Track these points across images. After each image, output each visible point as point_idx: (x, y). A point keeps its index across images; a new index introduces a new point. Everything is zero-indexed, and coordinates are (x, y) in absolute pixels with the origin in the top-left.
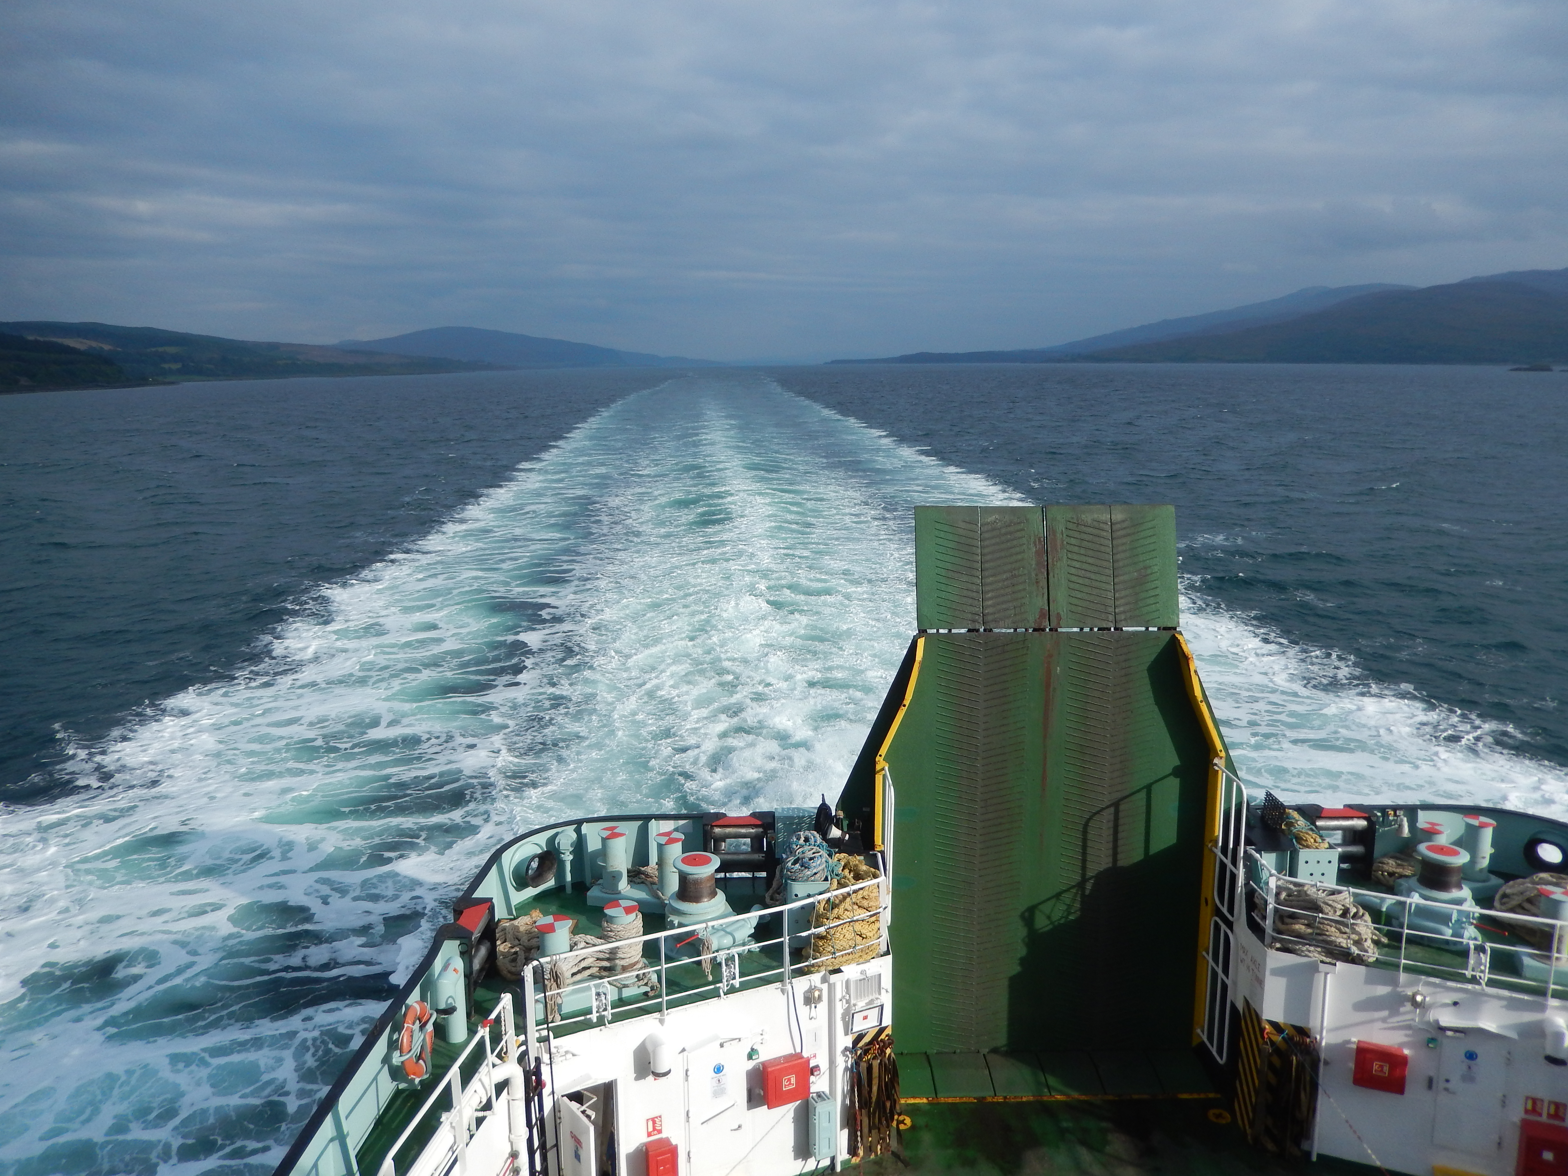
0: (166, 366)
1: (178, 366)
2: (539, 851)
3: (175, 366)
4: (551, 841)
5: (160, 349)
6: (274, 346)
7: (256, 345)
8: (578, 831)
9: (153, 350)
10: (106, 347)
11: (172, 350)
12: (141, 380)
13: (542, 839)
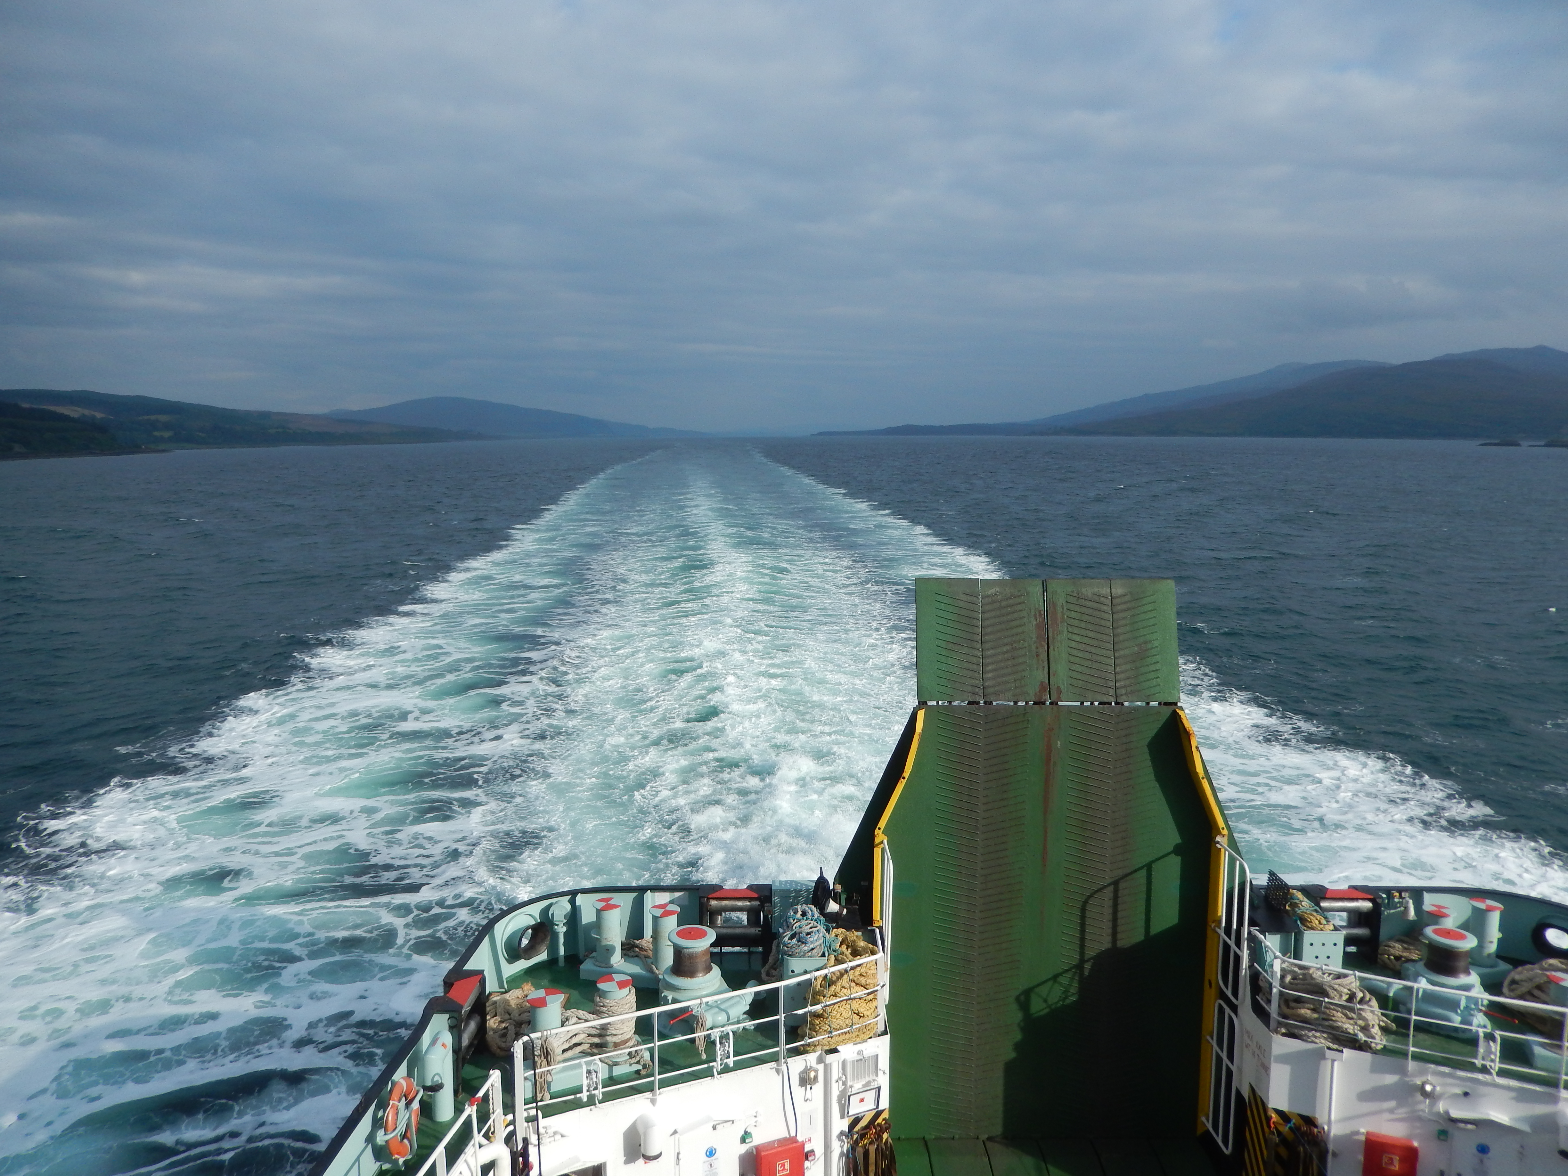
0: (156, 433)
1: (170, 434)
2: (533, 922)
3: (167, 434)
4: (545, 912)
5: (153, 417)
6: (265, 415)
8: (572, 902)
9: (146, 417)
10: (99, 415)
11: (163, 418)
12: (134, 448)
13: (535, 910)
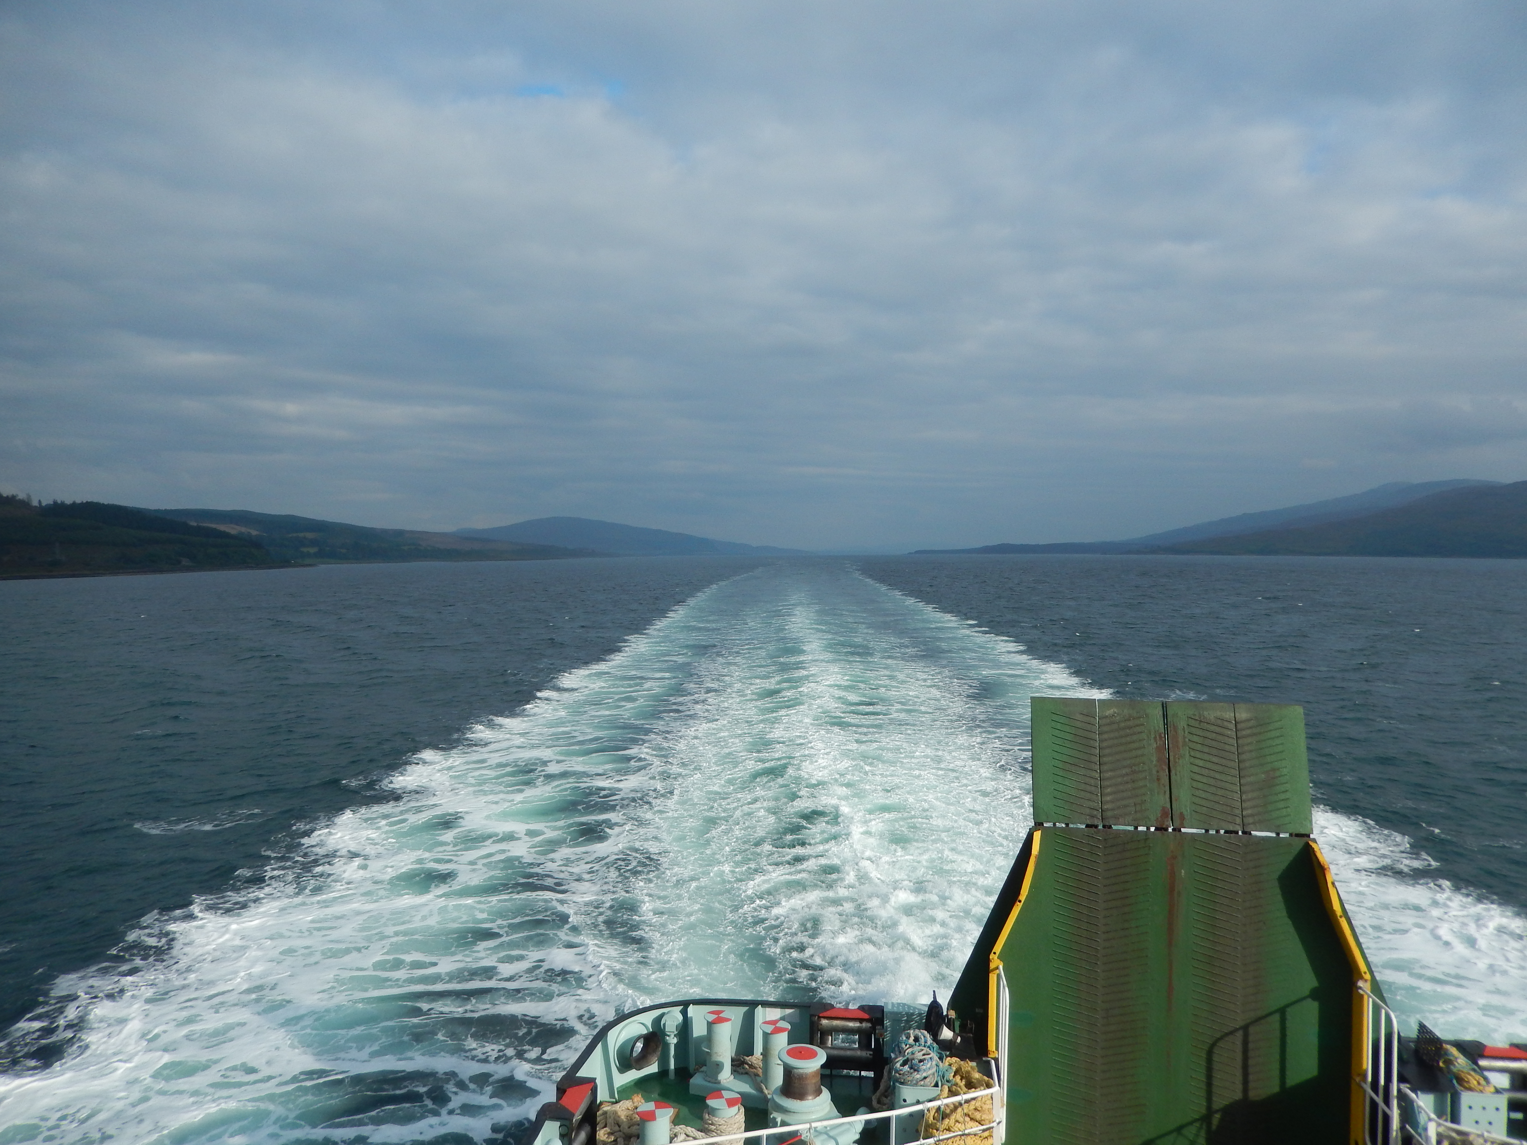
0: (305, 550)
1: (315, 550)
2: (645, 1032)
3: (313, 550)
4: (657, 1021)
5: (301, 535)
6: (400, 533)
7: (384, 531)
8: (684, 1013)
9: (295, 535)
10: (254, 533)
11: (310, 535)
12: (285, 563)
13: (648, 1018)
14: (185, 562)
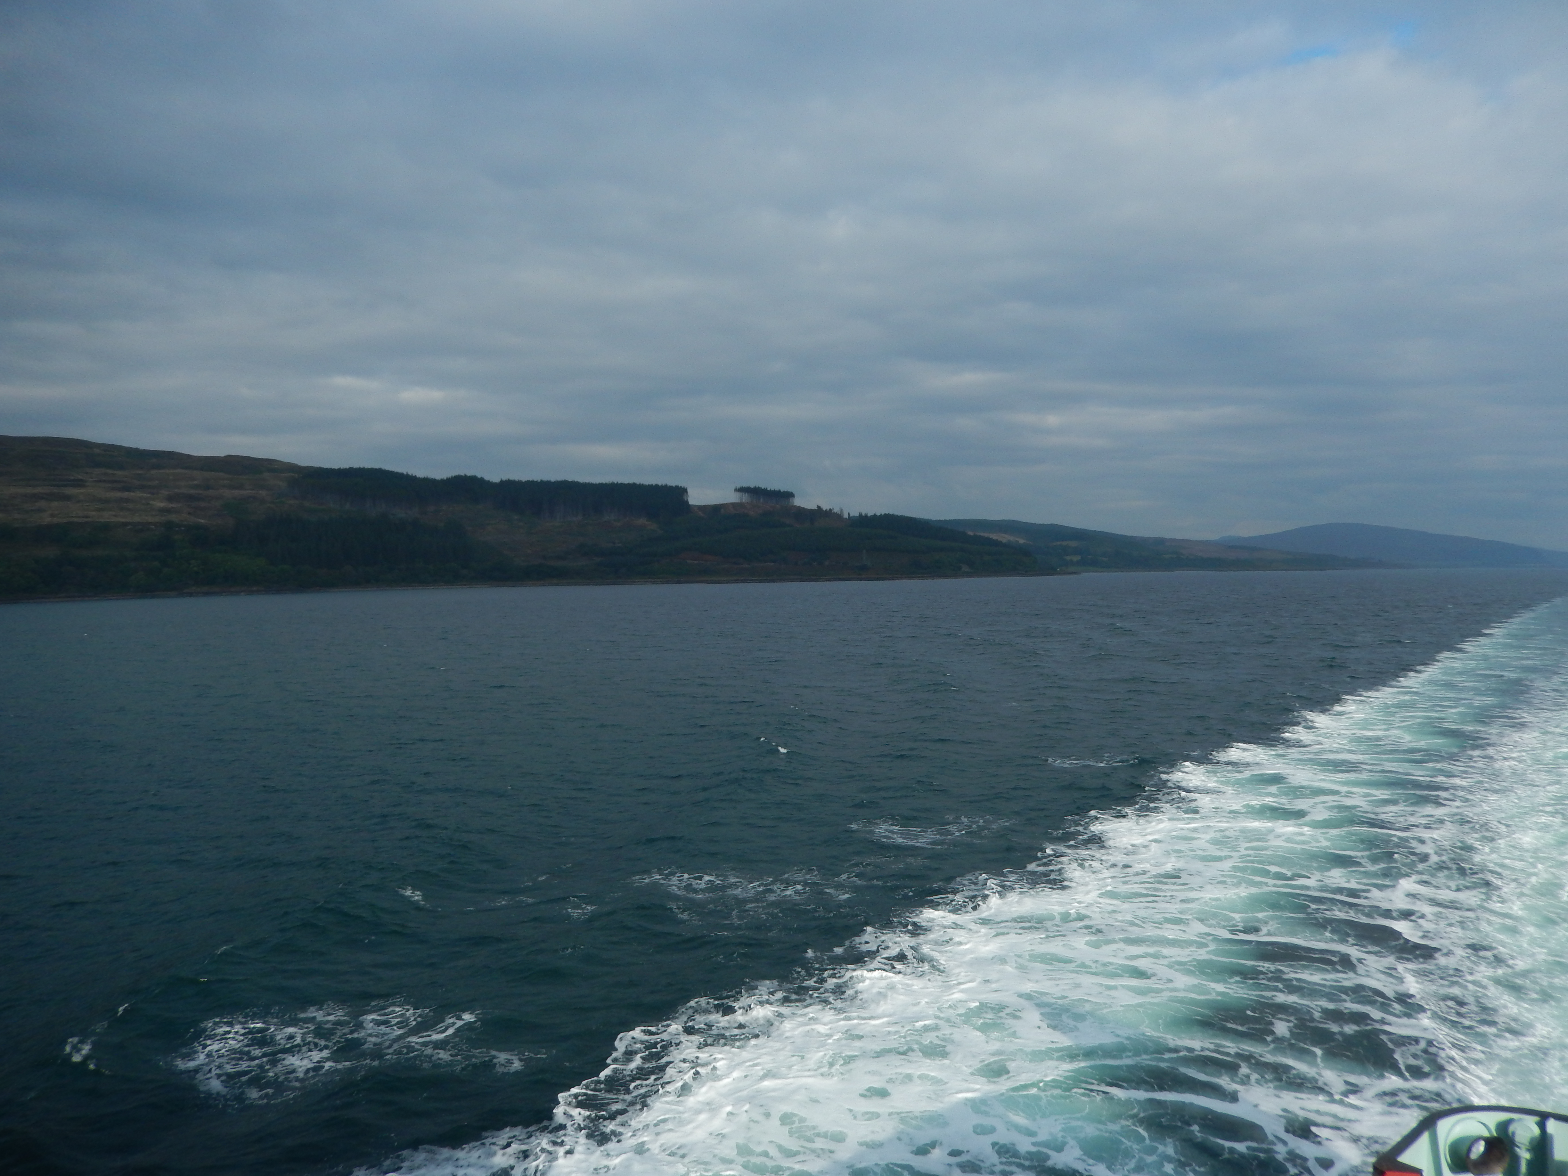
1: (1078, 558)
3: (1076, 558)
7: (1144, 540)
8: (1542, 1125)
9: (1059, 543)
10: (1022, 541)
11: (1073, 544)
12: (1050, 570)
13: (1493, 1119)
14: (965, 568)
